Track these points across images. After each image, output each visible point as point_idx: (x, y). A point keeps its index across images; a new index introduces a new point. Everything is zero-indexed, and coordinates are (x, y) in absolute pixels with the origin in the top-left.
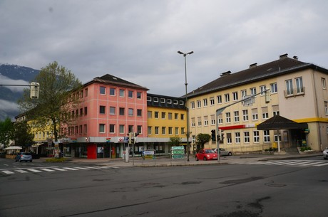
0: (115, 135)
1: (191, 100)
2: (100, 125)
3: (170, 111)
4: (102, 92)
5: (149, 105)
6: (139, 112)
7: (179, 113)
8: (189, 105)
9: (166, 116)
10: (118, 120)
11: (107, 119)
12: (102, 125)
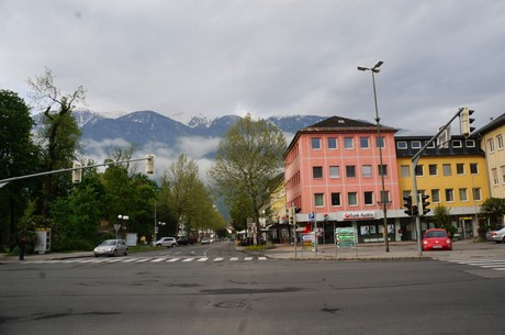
0: (342, 209)
1: (487, 137)
2: (316, 194)
3: (446, 161)
4: (316, 145)
5: (400, 155)
6: (383, 169)
7: (467, 162)
8: (485, 146)
9: (439, 169)
10: (345, 186)
11: (327, 186)
12: (318, 196)
